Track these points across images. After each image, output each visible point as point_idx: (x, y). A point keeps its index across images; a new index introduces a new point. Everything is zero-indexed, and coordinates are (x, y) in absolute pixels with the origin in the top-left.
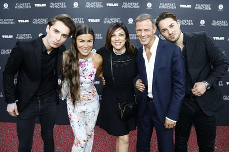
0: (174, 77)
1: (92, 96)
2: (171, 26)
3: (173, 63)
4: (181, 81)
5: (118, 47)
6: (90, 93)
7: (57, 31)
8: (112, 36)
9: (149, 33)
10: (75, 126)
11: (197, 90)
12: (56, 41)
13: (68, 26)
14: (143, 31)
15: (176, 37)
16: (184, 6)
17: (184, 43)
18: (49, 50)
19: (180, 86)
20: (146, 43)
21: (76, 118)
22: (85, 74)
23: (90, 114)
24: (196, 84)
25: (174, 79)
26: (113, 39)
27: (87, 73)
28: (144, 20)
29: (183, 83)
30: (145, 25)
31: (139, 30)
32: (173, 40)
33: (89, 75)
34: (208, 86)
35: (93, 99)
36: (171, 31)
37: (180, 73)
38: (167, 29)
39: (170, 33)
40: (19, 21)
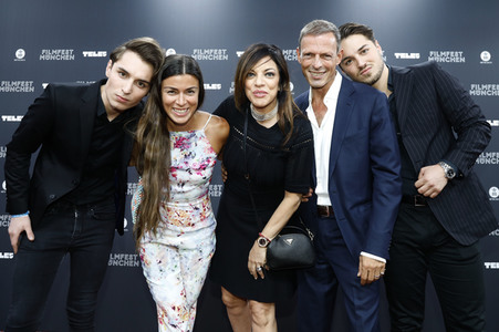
0: (375, 158)
1: (198, 218)
2: (362, 51)
3: (374, 127)
4: (390, 166)
5: (260, 102)
6: (196, 209)
7: (124, 73)
11: (426, 181)
14: (318, 56)
15: (374, 73)
17: (390, 86)
18: (112, 114)
19: (391, 178)
21: (155, 254)
22: (190, 165)
24: (423, 169)
25: (376, 163)
27: (195, 163)
28: (322, 32)
29: (397, 170)
31: (309, 54)
32: (369, 80)
33: (198, 167)
34: (449, 172)
35: (200, 225)
36: (362, 60)
37: (389, 150)
38: (353, 58)
39: (362, 64)
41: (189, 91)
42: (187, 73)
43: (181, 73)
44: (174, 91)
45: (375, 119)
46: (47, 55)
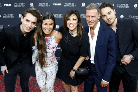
2: (109, 13)
3: (109, 42)
6: (50, 60)
15: (112, 21)
17: (117, 26)
19: (113, 59)
20: (92, 26)
22: (49, 47)
25: (109, 53)
26: (68, 22)
28: (92, 9)
30: (93, 13)
31: (88, 16)
32: (110, 23)
33: (52, 48)
36: (109, 16)
37: (114, 50)
38: (106, 15)
39: (108, 18)
41: (51, 24)
42: (51, 19)
43: (48, 19)
44: (46, 24)
45: (110, 40)
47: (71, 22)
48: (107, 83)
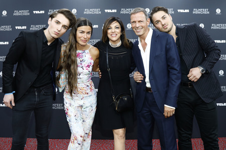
0: (169, 64)
1: (89, 90)
2: (164, 18)
3: (167, 51)
4: (176, 67)
5: (114, 39)
6: (88, 86)
8: (108, 29)
9: (143, 24)
10: (72, 120)
11: (192, 74)
12: (57, 31)
13: (68, 18)
14: (137, 22)
15: (169, 27)
16: (182, 11)
17: (177, 34)
18: (50, 42)
19: (175, 72)
20: (141, 33)
21: (73, 112)
22: (83, 65)
23: (87, 110)
24: (191, 69)
26: (109, 31)
27: (85, 64)
28: (137, 12)
29: (178, 69)
30: (139, 17)
31: (134, 22)
32: (167, 30)
33: (86, 66)
34: (202, 71)
35: (90, 93)
36: (163, 22)
37: (174, 59)
38: (160, 21)
39: (163, 23)
40: (16, 27)
42: (89, 25)
43: (86, 25)
44: (83, 32)
46: (17, 13)
47: (113, 31)
48: (172, 110)
